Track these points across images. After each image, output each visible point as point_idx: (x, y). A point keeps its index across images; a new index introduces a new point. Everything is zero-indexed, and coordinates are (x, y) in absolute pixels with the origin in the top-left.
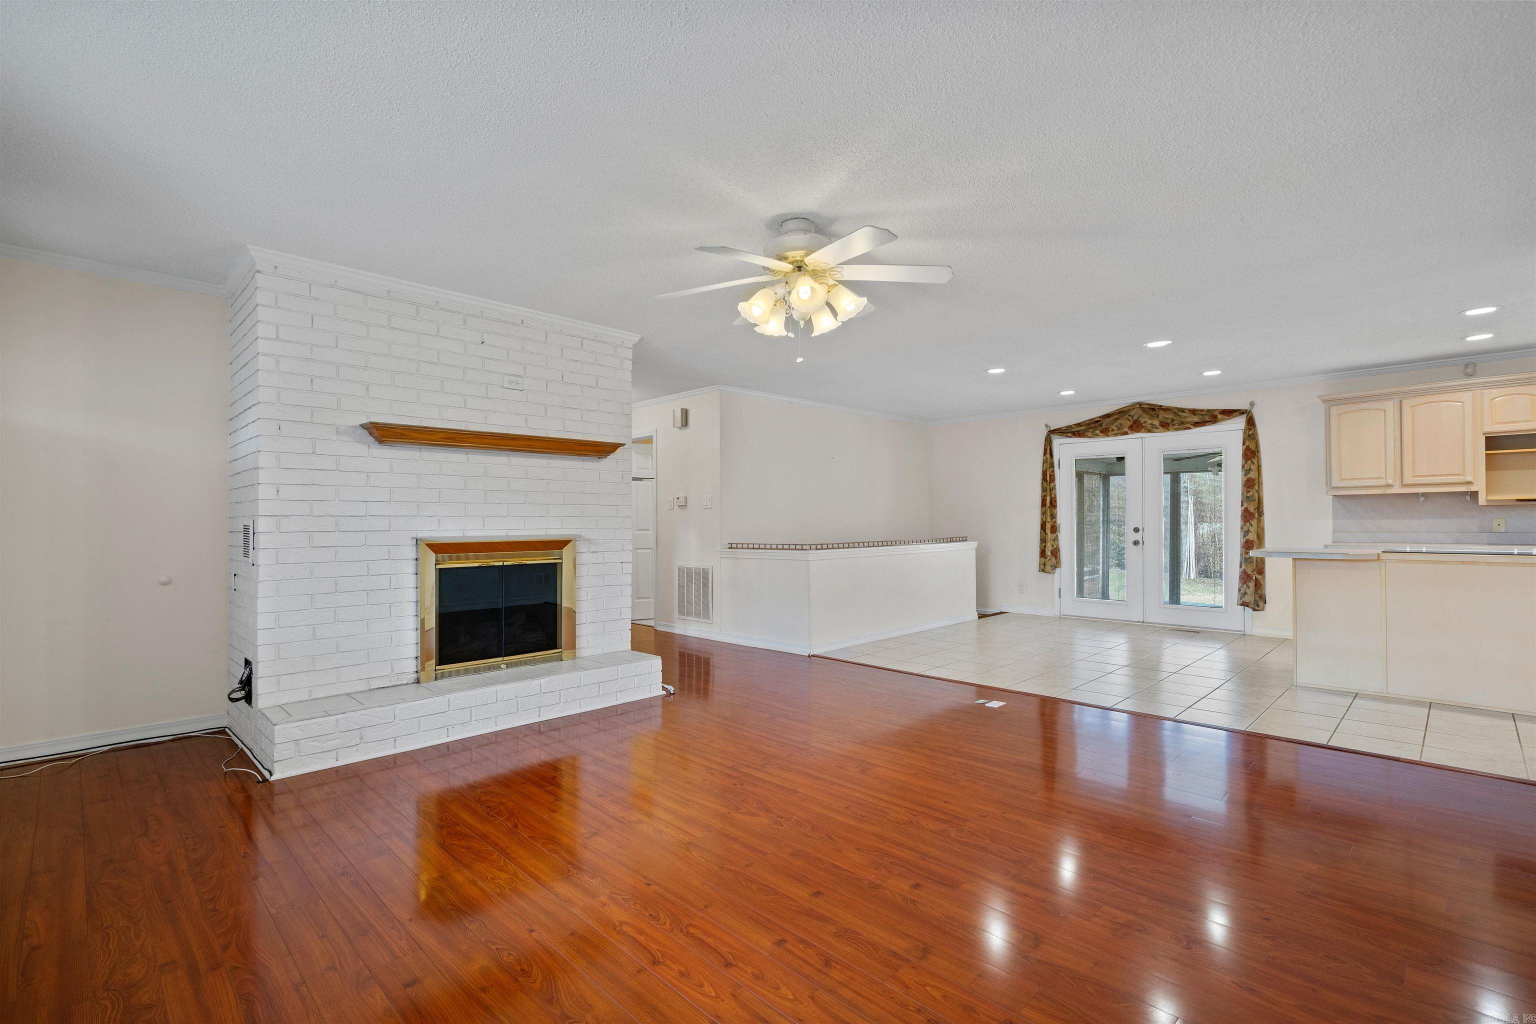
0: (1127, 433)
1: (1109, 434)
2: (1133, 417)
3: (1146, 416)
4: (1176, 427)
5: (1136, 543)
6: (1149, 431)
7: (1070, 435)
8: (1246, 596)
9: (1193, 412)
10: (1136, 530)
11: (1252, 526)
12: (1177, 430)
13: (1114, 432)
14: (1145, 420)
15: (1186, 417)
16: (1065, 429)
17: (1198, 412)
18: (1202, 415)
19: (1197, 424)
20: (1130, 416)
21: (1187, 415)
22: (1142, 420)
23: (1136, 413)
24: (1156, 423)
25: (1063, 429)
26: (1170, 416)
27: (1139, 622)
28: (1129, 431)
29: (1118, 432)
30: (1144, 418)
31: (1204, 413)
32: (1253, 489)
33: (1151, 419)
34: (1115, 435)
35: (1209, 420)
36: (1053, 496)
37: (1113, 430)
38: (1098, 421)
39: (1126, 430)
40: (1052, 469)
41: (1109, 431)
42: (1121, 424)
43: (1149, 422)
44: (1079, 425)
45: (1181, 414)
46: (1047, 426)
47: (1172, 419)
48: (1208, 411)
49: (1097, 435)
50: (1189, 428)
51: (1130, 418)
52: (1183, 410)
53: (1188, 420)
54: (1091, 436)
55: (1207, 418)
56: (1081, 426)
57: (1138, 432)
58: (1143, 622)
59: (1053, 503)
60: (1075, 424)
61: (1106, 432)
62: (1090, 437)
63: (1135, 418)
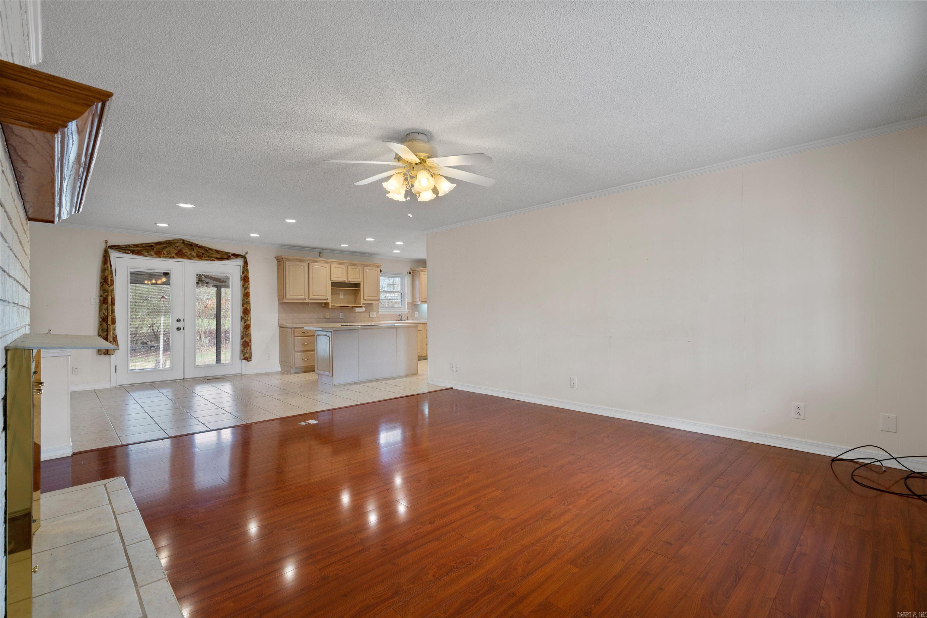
0: (173, 258)
1: (161, 256)
2: (178, 247)
3: (187, 249)
4: (206, 259)
5: (178, 329)
6: (189, 258)
7: (129, 252)
8: (247, 354)
9: (217, 252)
10: (178, 321)
11: (249, 317)
12: (207, 260)
13: (165, 256)
14: (187, 251)
15: (212, 254)
16: (125, 247)
17: (220, 252)
18: (222, 254)
19: (218, 259)
20: (176, 246)
21: (214, 253)
22: (184, 251)
23: (180, 246)
24: (194, 254)
25: (123, 246)
26: (203, 251)
27: (180, 379)
28: (175, 256)
29: (168, 255)
30: (186, 249)
31: (223, 253)
33: (190, 251)
34: (165, 257)
35: (225, 258)
36: (112, 296)
37: (164, 254)
38: (152, 246)
39: (173, 255)
40: (111, 275)
41: (161, 254)
42: (170, 251)
43: (189, 253)
44: (137, 246)
45: (210, 251)
46: (106, 242)
47: (203, 253)
48: (226, 253)
49: (152, 255)
50: (214, 261)
51: (176, 248)
52: (211, 250)
53: (214, 255)
54: (147, 255)
55: (225, 257)
56: (138, 247)
57: (182, 257)
58: (183, 379)
59: (113, 302)
60: (133, 245)
61: (158, 254)
62: (146, 256)
63: (179, 248)
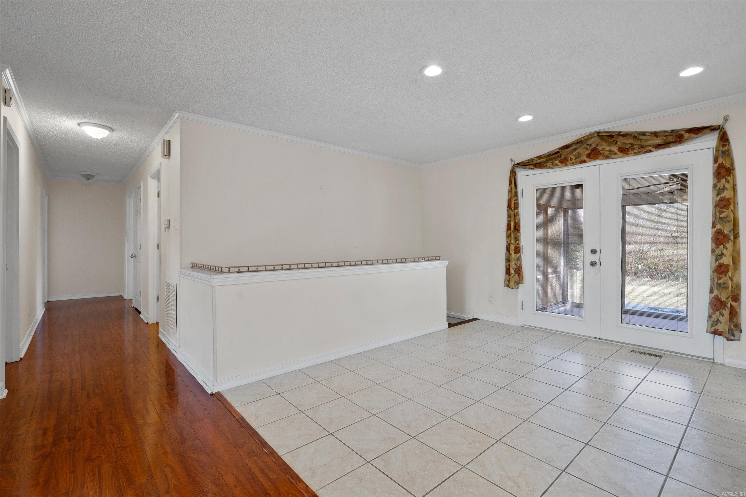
0: (584, 162)
1: (568, 163)
2: (591, 145)
3: (604, 144)
4: (635, 151)
5: (593, 264)
6: (607, 157)
7: (531, 167)
8: (719, 324)
9: (656, 134)
10: (594, 252)
11: (727, 249)
12: (636, 154)
13: (573, 161)
14: (603, 147)
15: (647, 140)
16: (528, 162)
17: (660, 134)
18: (665, 136)
19: (659, 146)
20: (588, 145)
21: (648, 137)
22: (600, 148)
23: (594, 141)
24: (615, 149)
25: (526, 162)
26: (630, 141)
27: (596, 338)
28: (587, 159)
29: (576, 160)
30: (602, 145)
31: (667, 134)
32: (728, 210)
33: (609, 146)
34: (574, 164)
35: (673, 140)
36: (517, 221)
37: (571, 159)
38: (558, 152)
39: (584, 158)
40: (516, 197)
41: (567, 160)
42: (579, 153)
43: (607, 149)
44: (540, 157)
45: (641, 137)
46: (511, 161)
47: (631, 144)
48: (672, 131)
49: (557, 165)
50: (650, 151)
51: (588, 147)
52: (644, 134)
53: (649, 142)
54: (551, 166)
55: (671, 139)
56: (542, 158)
57: (596, 159)
58: (600, 339)
59: (517, 227)
60: (536, 157)
61: (564, 162)
62: (550, 168)
63: (593, 146)
